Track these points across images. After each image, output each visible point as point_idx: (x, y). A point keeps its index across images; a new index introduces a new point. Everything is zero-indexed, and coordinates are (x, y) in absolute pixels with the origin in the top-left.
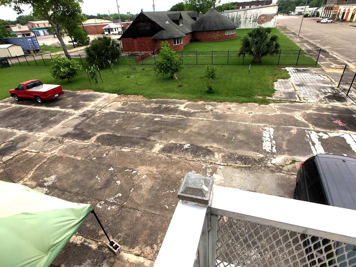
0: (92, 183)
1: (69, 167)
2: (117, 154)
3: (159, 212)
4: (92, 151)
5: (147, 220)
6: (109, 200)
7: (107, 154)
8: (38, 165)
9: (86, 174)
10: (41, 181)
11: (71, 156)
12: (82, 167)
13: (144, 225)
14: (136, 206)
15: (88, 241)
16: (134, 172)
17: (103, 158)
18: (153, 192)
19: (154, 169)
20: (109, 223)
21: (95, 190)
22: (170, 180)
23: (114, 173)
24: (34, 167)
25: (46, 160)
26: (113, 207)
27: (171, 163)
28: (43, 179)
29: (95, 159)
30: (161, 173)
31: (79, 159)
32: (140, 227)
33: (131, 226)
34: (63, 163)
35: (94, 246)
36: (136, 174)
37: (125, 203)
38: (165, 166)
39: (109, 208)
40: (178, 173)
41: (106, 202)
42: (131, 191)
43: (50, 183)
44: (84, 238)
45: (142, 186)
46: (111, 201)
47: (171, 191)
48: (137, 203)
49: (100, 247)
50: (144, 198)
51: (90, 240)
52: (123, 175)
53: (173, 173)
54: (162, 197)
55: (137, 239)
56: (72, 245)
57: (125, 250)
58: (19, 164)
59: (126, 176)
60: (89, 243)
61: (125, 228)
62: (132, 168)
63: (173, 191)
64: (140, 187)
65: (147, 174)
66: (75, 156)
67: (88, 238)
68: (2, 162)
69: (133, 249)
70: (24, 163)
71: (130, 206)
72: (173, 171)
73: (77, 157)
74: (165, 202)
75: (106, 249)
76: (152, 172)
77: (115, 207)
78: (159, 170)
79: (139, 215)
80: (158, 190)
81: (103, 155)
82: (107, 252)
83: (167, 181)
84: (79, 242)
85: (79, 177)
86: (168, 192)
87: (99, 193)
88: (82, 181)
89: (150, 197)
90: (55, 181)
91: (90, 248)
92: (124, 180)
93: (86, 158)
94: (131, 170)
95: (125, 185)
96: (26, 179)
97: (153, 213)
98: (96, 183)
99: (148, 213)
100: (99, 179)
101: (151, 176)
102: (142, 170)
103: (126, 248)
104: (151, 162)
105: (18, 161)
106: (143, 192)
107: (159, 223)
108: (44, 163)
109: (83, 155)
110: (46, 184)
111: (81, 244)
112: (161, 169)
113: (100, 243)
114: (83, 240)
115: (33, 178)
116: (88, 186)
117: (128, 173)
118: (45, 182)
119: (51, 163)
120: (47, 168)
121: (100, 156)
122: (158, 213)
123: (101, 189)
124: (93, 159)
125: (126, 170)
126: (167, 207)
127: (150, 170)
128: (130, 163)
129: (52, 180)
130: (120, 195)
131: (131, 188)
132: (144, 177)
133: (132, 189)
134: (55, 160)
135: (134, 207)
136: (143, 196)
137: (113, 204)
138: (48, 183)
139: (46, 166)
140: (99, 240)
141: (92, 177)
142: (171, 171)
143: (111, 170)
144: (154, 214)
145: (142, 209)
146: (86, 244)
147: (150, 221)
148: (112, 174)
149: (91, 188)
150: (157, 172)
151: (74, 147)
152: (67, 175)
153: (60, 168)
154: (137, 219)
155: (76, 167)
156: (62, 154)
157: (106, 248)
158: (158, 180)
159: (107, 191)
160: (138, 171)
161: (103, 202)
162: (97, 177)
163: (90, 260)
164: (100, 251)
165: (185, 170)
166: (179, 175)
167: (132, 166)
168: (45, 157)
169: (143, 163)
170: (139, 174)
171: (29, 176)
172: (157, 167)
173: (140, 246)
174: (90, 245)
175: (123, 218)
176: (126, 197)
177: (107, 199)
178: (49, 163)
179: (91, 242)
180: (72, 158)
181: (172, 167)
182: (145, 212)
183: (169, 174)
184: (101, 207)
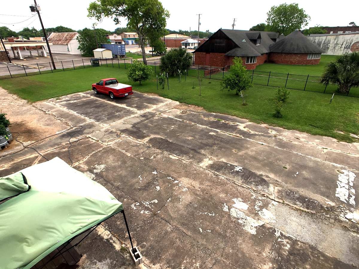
0: (133, 181)
1: (118, 161)
2: (164, 159)
3: (191, 233)
4: (142, 151)
5: (176, 238)
6: (145, 203)
7: (154, 157)
8: (94, 152)
9: (131, 171)
10: (92, 167)
11: (123, 151)
12: (129, 163)
13: (171, 242)
14: (169, 218)
15: (114, 239)
16: (176, 182)
17: (150, 159)
18: (191, 209)
19: (196, 184)
20: (138, 228)
21: (135, 189)
22: (211, 201)
23: (156, 177)
24: (91, 153)
25: (101, 149)
26: (146, 212)
27: (216, 183)
28: (94, 166)
29: (142, 158)
30: (203, 190)
31: (129, 155)
32: (167, 243)
33: (159, 239)
34: (115, 156)
35: (118, 247)
36: (177, 184)
37: (158, 212)
38: (209, 184)
39: (142, 212)
40: (222, 195)
41: (141, 204)
42: (168, 201)
43: (98, 171)
44: (111, 235)
45: (180, 198)
46: (146, 206)
47: (209, 214)
48: (170, 216)
49: (123, 250)
50: (180, 212)
51: (116, 239)
52: (164, 182)
53: (216, 195)
54: (198, 217)
55: (161, 255)
56: (98, 238)
57: (146, 263)
58: (80, 147)
59: (167, 184)
60: (114, 242)
61: (152, 239)
62: (175, 177)
63: (211, 215)
64: (178, 200)
65: (188, 188)
66: (126, 151)
67: (115, 236)
68: (69, 142)
69: (154, 265)
70: (84, 147)
71: (162, 216)
72: (217, 192)
73: (128, 153)
74: (200, 224)
75: (128, 255)
76: (194, 187)
77: (148, 212)
78: (202, 186)
79: (169, 230)
80: (195, 208)
81: (150, 157)
82: (128, 258)
83: (208, 201)
84: (106, 237)
85: (123, 173)
86: (206, 213)
87: (137, 193)
88: (125, 176)
89: (185, 213)
90: (103, 170)
91: (113, 247)
92: (164, 187)
93: (135, 156)
94: (173, 179)
95: (163, 193)
96: (81, 162)
97: (184, 232)
98: (137, 182)
99: (179, 230)
100: (141, 179)
101: (192, 191)
102: (185, 182)
103: (147, 262)
104: (195, 176)
105: (80, 144)
106: (180, 205)
107: (189, 246)
108: (99, 151)
109: (133, 152)
110: (95, 171)
111: (107, 240)
112: (204, 187)
113: (123, 245)
114: (109, 236)
115: (87, 163)
116: (129, 184)
117: (169, 182)
118: (95, 168)
119: (105, 152)
120: (101, 156)
121: (148, 157)
122: (189, 233)
123: (140, 190)
124: (141, 158)
125: (168, 178)
126: (201, 230)
127: (192, 184)
128: (174, 171)
129: (101, 169)
130: (156, 201)
131: (168, 197)
132: (184, 190)
133: (170, 199)
134: (109, 151)
135: (167, 219)
136: (179, 210)
137: (147, 209)
138: (97, 170)
139: (100, 154)
140: (123, 242)
141: (135, 176)
142: (214, 191)
143: (154, 174)
144: (185, 234)
145: (174, 224)
146: (111, 241)
147: (179, 240)
148: (154, 178)
149: (131, 186)
150: (199, 188)
151: (128, 143)
152: (114, 168)
153: (111, 160)
154: (166, 233)
155: (124, 162)
156: (116, 147)
157: (128, 253)
158: (199, 198)
159: (145, 194)
160: (180, 182)
161: (138, 204)
162: (139, 177)
163: (110, 260)
164: (122, 254)
165: (231, 195)
166: (222, 198)
167: (175, 175)
168: (102, 146)
169: (188, 175)
170: (180, 185)
171: (85, 160)
172: (201, 183)
173: (161, 265)
174: (114, 244)
175: (152, 227)
176: (161, 205)
177: (143, 202)
178: (103, 152)
179: (116, 241)
180: (123, 153)
181: (217, 188)
182: (177, 229)
183: (212, 193)
184: (135, 208)
